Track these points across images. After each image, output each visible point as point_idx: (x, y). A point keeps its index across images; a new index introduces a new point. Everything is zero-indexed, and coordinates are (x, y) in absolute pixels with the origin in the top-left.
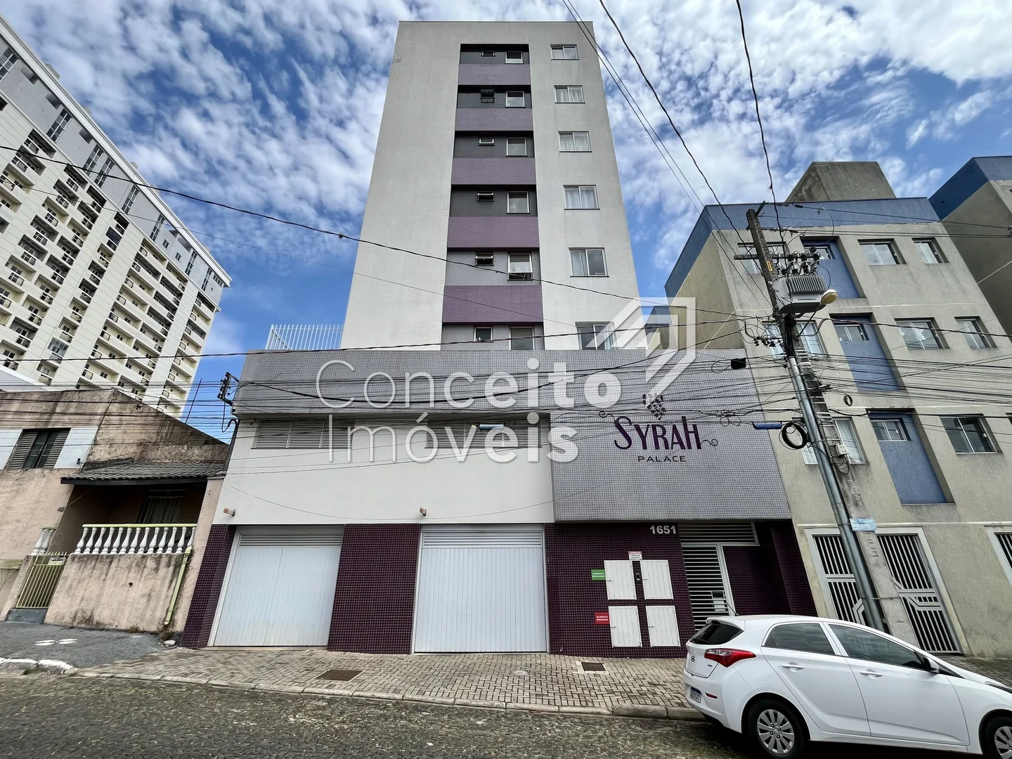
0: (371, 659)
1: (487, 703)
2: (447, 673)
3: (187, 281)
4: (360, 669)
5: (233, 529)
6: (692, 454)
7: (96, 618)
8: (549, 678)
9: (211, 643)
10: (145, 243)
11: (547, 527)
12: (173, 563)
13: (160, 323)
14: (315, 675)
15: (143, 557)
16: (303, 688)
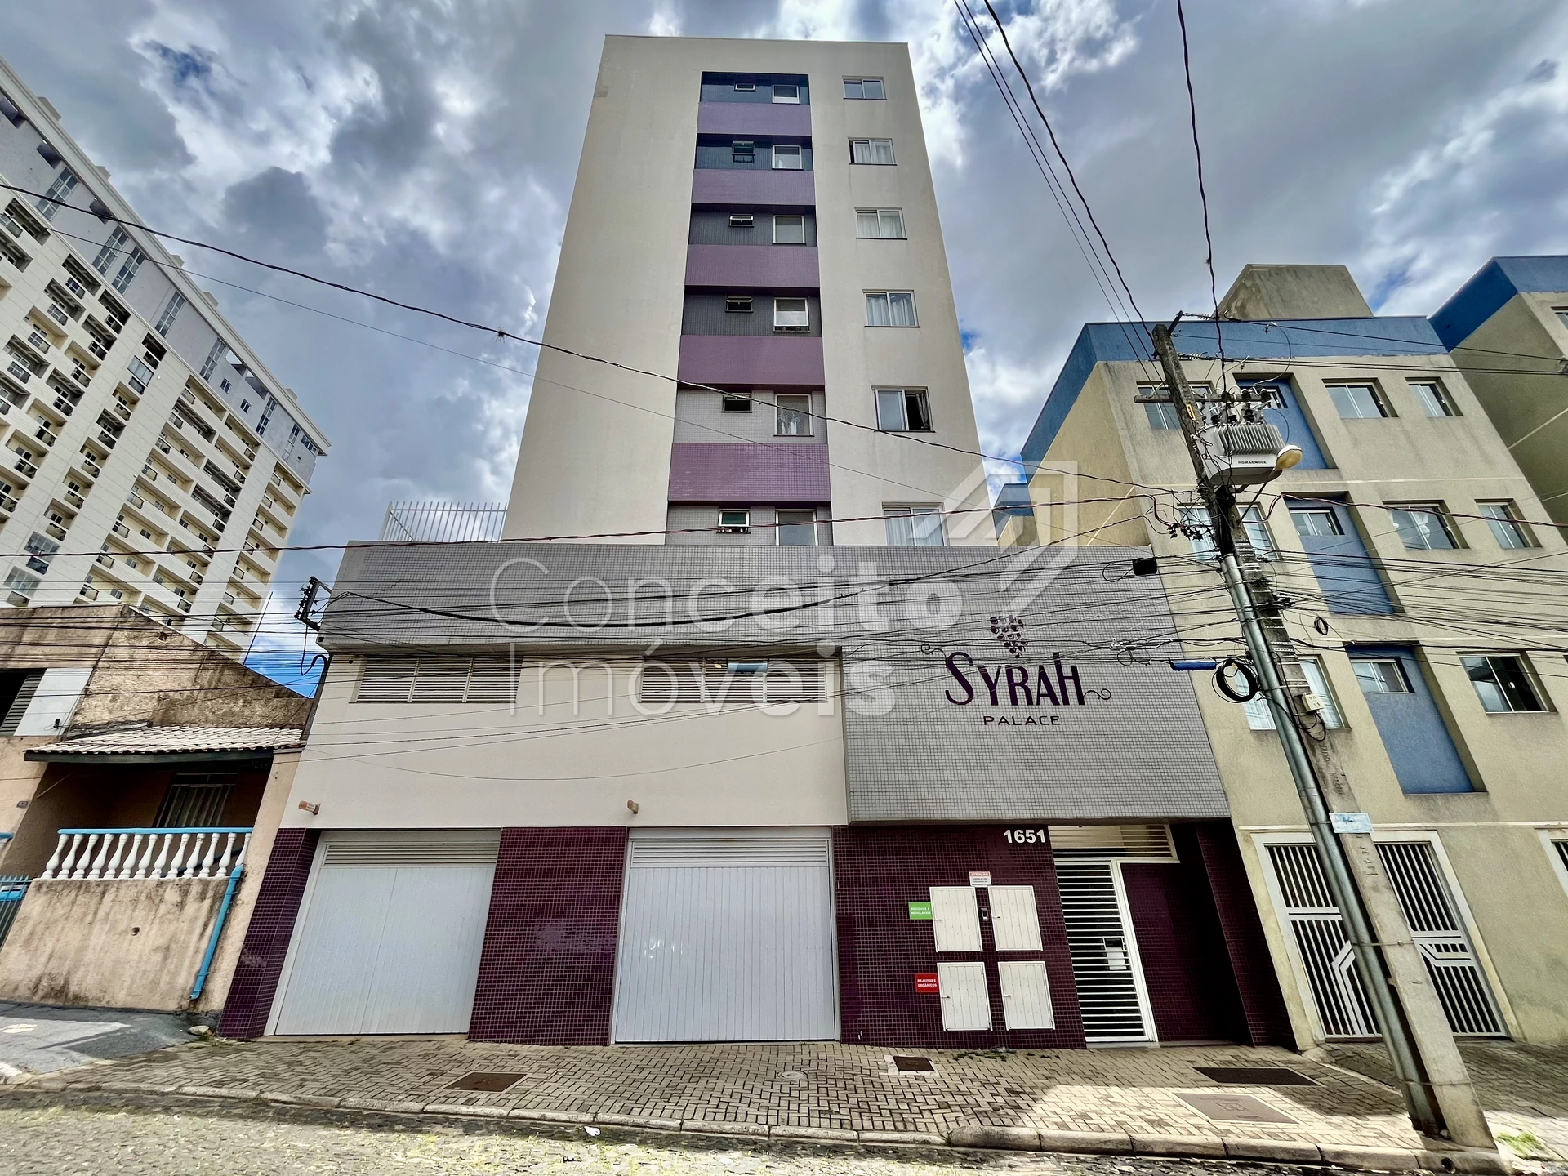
0: (542, 1054)
1: (738, 1127)
2: (669, 1077)
3: (258, 445)
4: (523, 1071)
5: (313, 837)
6: (1070, 713)
7: (73, 988)
8: (841, 1084)
9: (269, 1029)
10: (191, 383)
11: (836, 831)
12: (210, 894)
13: (212, 511)
14: (446, 1081)
15: (160, 884)
16: (423, 1104)
